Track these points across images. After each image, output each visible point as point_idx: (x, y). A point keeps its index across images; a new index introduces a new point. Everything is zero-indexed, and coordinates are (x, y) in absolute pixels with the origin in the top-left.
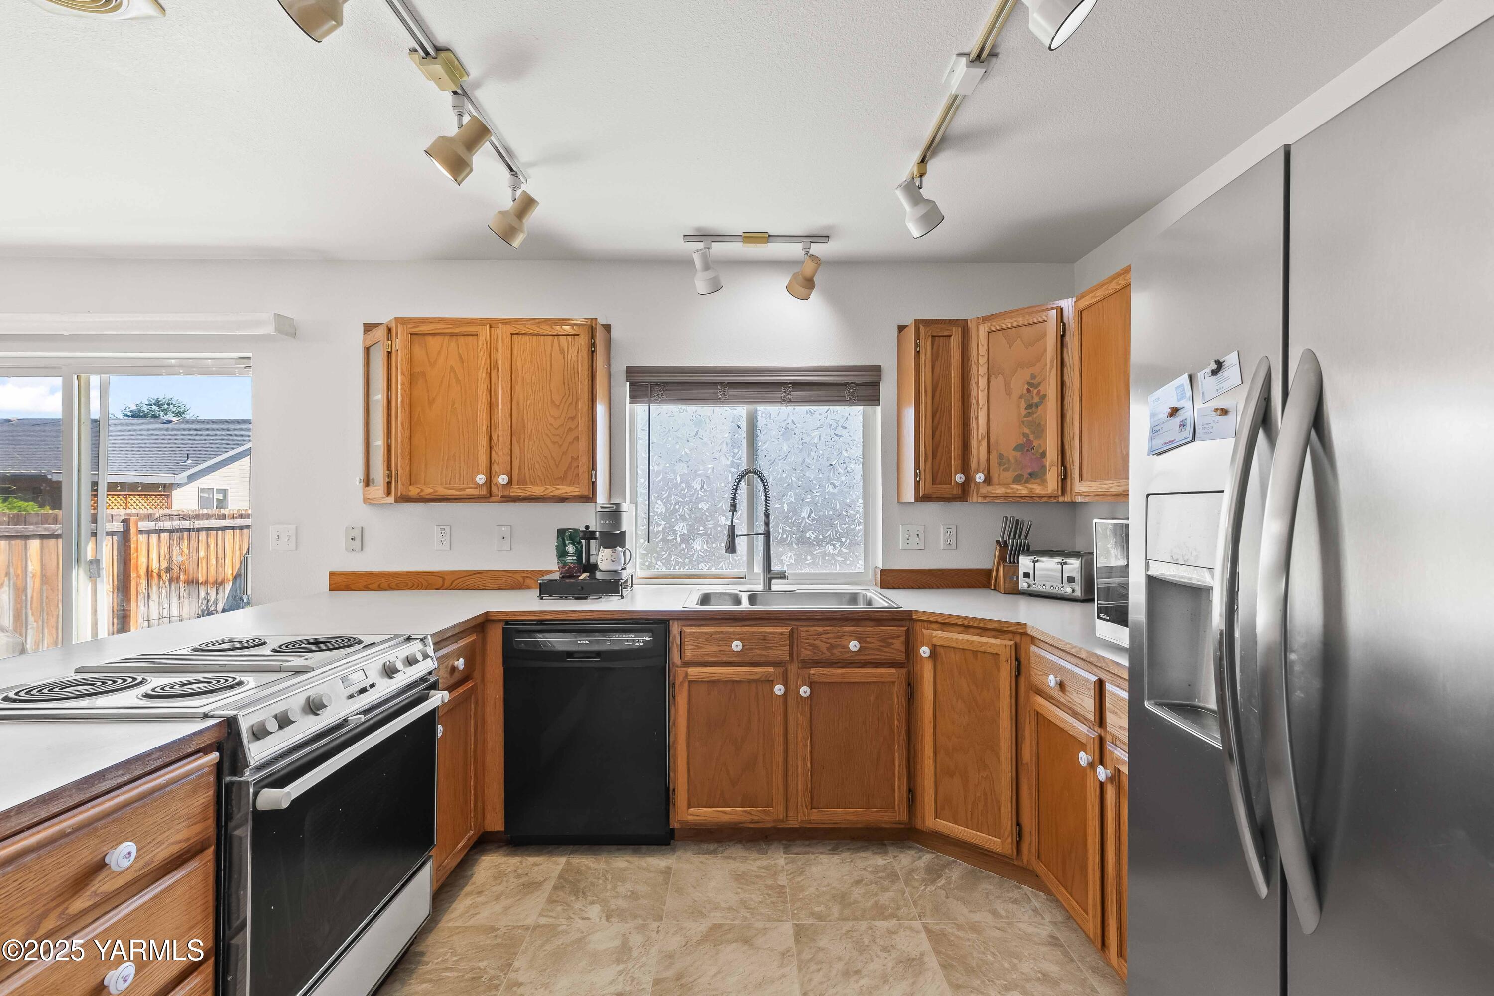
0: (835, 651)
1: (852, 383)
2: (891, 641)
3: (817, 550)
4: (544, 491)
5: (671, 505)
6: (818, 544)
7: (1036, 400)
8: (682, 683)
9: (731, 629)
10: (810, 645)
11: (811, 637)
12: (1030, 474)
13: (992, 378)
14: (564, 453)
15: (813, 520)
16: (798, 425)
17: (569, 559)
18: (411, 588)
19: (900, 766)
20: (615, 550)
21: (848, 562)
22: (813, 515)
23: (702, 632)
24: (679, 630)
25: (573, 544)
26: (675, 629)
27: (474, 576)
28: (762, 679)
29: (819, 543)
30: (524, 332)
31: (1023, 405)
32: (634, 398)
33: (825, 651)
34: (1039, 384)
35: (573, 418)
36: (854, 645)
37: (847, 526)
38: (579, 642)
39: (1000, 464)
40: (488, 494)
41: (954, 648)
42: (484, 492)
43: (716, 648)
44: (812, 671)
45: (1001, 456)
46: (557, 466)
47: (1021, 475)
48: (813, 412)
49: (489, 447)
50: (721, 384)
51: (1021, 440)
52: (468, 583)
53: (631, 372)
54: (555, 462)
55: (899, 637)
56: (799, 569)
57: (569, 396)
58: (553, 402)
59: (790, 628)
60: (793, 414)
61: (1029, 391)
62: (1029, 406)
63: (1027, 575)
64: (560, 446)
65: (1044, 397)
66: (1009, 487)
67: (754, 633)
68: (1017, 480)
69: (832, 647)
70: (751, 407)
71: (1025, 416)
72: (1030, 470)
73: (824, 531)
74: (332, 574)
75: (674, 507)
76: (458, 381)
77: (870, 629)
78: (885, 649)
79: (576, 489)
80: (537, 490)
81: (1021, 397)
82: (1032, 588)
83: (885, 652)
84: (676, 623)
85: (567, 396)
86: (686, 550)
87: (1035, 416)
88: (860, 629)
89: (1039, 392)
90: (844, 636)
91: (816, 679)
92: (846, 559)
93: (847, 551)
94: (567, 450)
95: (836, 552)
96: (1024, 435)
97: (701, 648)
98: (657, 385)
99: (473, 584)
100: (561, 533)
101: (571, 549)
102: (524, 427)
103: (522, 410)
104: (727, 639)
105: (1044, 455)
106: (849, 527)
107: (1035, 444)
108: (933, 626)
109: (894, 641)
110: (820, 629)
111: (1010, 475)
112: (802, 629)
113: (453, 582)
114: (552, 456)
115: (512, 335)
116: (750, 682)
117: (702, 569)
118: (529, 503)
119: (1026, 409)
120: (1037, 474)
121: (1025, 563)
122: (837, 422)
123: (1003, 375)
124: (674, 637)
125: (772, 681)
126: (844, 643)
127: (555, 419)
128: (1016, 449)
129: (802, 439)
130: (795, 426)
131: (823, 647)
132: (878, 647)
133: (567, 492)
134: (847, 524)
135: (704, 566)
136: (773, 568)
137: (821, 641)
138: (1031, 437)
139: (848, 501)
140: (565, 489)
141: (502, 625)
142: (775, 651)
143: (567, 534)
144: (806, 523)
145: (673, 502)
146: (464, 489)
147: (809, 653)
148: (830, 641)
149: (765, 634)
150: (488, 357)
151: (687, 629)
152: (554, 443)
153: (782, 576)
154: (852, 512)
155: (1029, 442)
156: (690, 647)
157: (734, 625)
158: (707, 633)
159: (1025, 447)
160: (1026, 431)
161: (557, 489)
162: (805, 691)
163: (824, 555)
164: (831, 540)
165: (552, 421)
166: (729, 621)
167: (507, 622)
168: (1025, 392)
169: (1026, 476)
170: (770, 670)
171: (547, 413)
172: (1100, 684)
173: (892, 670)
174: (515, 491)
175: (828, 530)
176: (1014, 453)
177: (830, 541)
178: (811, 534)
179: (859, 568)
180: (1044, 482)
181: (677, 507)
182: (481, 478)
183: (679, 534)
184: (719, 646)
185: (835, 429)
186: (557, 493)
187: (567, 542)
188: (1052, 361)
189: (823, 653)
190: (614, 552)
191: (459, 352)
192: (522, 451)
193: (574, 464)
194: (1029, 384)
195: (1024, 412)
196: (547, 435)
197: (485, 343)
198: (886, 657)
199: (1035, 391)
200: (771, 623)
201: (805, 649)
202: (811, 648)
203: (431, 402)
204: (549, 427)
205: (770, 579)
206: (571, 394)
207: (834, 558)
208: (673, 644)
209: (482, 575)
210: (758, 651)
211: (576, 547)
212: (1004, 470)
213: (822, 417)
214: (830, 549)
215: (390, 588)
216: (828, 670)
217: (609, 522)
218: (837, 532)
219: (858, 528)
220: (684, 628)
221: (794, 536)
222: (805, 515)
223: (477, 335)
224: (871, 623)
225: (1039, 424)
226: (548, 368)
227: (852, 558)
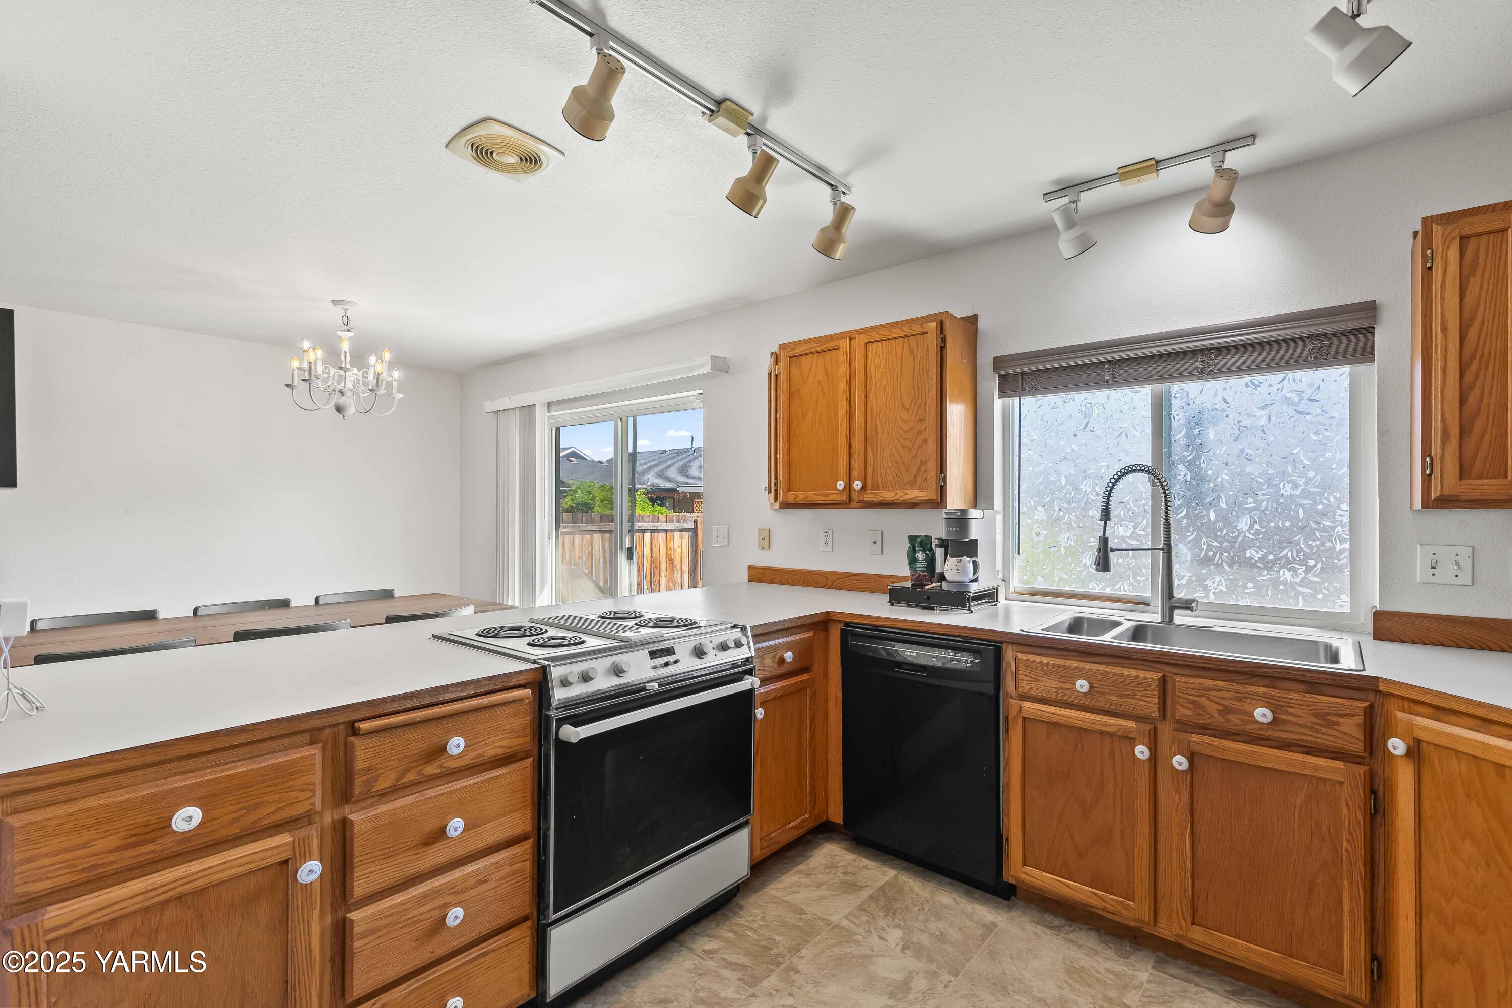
0: (1231, 717)
1: (1319, 335)
2: (1335, 719)
3: (1264, 576)
4: (895, 496)
5: (1054, 511)
6: (1265, 567)
8: (1016, 717)
9: (1076, 664)
10: (1191, 702)
11: (1193, 692)
14: (914, 457)
15: (1257, 532)
16: (1231, 404)
17: (919, 567)
18: (802, 585)
19: (1352, 912)
20: (961, 560)
21: (1320, 596)
22: (1257, 526)
23: (1040, 663)
24: (1014, 656)
25: (924, 551)
26: (1009, 654)
27: (850, 578)
28: (1119, 734)
29: (1268, 566)
30: (877, 339)
32: (1005, 391)
33: (1215, 714)
35: (922, 421)
36: (1262, 714)
37: (1318, 543)
38: (906, 653)
40: (848, 501)
41: (1457, 751)
42: (844, 498)
43: (1056, 684)
44: (1194, 738)
46: (907, 471)
48: (1257, 383)
49: (848, 455)
50: (1110, 362)
52: (846, 584)
53: (999, 362)
54: (905, 467)
55: (1352, 715)
56: (1233, 599)
57: (918, 398)
58: (903, 405)
59: (1159, 675)
60: (1225, 389)
64: (910, 450)
67: (1107, 673)
69: (1226, 711)
70: (1160, 387)
73: (1276, 549)
74: (750, 568)
75: (1058, 514)
76: (824, 395)
77: (1294, 695)
78: (1323, 730)
79: (926, 494)
80: (888, 495)
83: (1323, 734)
84: (1010, 647)
85: (916, 397)
86: (1073, 565)
88: (1277, 693)
90: (1246, 698)
91: (1197, 748)
92: (1317, 592)
93: (1319, 579)
94: (916, 453)
95: (1298, 580)
97: (1038, 681)
98: (1030, 374)
99: (849, 586)
100: (912, 539)
101: (920, 556)
102: (877, 433)
103: (875, 415)
104: (1073, 675)
106: (1323, 544)
108: (1419, 708)
109: (1340, 720)
110: (1208, 683)
112: (1178, 678)
113: (834, 582)
114: (902, 460)
115: (867, 343)
116: (1102, 733)
117: (1092, 589)
118: (883, 508)
122: (1300, 393)
124: (1008, 664)
125: (1134, 739)
126: (1247, 707)
127: (905, 422)
129: (1239, 422)
130: (1229, 405)
131: (1212, 708)
132: (1310, 724)
133: (915, 498)
134: (1319, 539)
135: (1095, 585)
136: (1176, 595)
137: (1209, 699)
139: (1320, 507)
140: (914, 494)
141: (841, 626)
142: (1136, 701)
143: (919, 540)
144: (1245, 536)
145: (1057, 508)
146: (827, 495)
147: (1189, 712)
148: (1221, 701)
149: (1124, 677)
150: (848, 368)
151: (1021, 656)
152: (903, 447)
153: (1187, 605)
154: (1327, 523)
156: (1025, 678)
157: (1079, 659)
158: (1046, 664)
161: (907, 494)
162: (1180, 762)
163: (1276, 583)
164: (1288, 562)
165: (902, 424)
166: (1076, 654)
167: (847, 624)
170: (1131, 724)
171: (898, 417)
173: (1339, 764)
174: (868, 497)
175: (1284, 549)
177: (1288, 564)
178: (1254, 553)
179: (1342, 605)
181: (1061, 514)
182: (840, 485)
183: (1064, 545)
184: (1061, 682)
185: (1298, 404)
186: (906, 498)
187: (917, 549)
189: (1212, 717)
190: (959, 562)
191: (825, 368)
192: (875, 458)
193: (923, 469)
196: (898, 439)
197: (845, 355)
198: (1327, 743)
200: (1133, 664)
201: (1183, 706)
202: (1192, 706)
203: (804, 416)
204: (900, 431)
205: (1172, 609)
206: (920, 397)
207: (1294, 589)
208: (1006, 670)
209: (857, 577)
210: (1112, 697)
211: (926, 554)
213: (1273, 389)
214: (1287, 575)
215: (788, 583)
216: (1220, 740)
217: (954, 529)
218: (1301, 550)
219: (1338, 547)
220: (1018, 654)
221: (1226, 554)
222: (1243, 525)
223: (838, 349)
224: (1301, 687)
226: (899, 373)
227: (1328, 590)
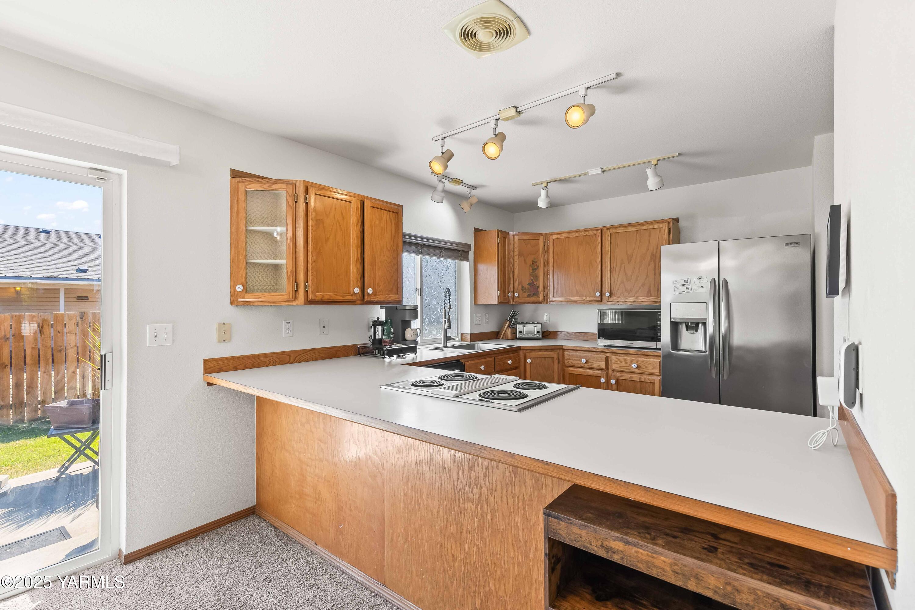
0: (505, 365)
7: (536, 267)
10: (499, 364)
12: (533, 294)
13: (519, 257)
14: (392, 277)
17: (392, 336)
23: (472, 364)
26: (463, 363)
27: (308, 353)
30: (376, 206)
31: (531, 269)
33: (502, 366)
34: (537, 262)
35: (395, 258)
36: (510, 362)
39: (522, 290)
41: (538, 358)
42: (355, 298)
45: (523, 287)
46: (389, 284)
47: (530, 294)
51: (530, 282)
52: (305, 358)
54: (388, 282)
57: (393, 246)
58: (387, 248)
59: (493, 358)
61: (533, 263)
62: (533, 269)
63: (521, 332)
64: (391, 273)
65: (538, 267)
66: (527, 299)
67: (485, 361)
68: (529, 296)
71: (532, 273)
72: (533, 293)
74: (206, 361)
76: (341, 229)
80: (382, 297)
81: (530, 266)
82: (523, 336)
83: (515, 363)
84: (463, 361)
87: (535, 273)
88: (510, 355)
89: (536, 264)
90: (506, 359)
96: (531, 280)
99: (308, 358)
101: (392, 330)
104: (478, 365)
105: (538, 287)
107: (535, 283)
110: (500, 357)
111: (526, 294)
112: (497, 357)
113: (296, 357)
114: (387, 279)
119: (532, 270)
120: (536, 294)
121: (520, 327)
123: (523, 256)
126: (507, 361)
127: (388, 257)
128: (528, 284)
131: (502, 364)
137: (501, 362)
138: (534, 281)
142: (490, 368)
146: (346, 296)
149: (488, 361)
151: (467, 363)
152: (388, 271)
155: (533, 282)
159: (532, 284)
160: (532, 278)
161: (390, 297)
165: (387, 259)
168: (532, 264)
169: (532, 294)
172: (607, 358)
174: (373, 298)
176: (527, 286)
180: (539, 297)
182: (356, 290)
184: (476, 369)
187: (390, 326)
188: (542, 254)
193: (396, 283)
194: (533, 261)
195: (531, 271)
197: (356, 208)
198: (516, 365)
199: (535, 264)
200: (488, 357)
203: (327, 240)
204: (387, 261)
209: (313, 351)
212: (524, 292)
213: (444, 264)
215: (253, 367)
225: (537, 276)
226: (385, 228)
